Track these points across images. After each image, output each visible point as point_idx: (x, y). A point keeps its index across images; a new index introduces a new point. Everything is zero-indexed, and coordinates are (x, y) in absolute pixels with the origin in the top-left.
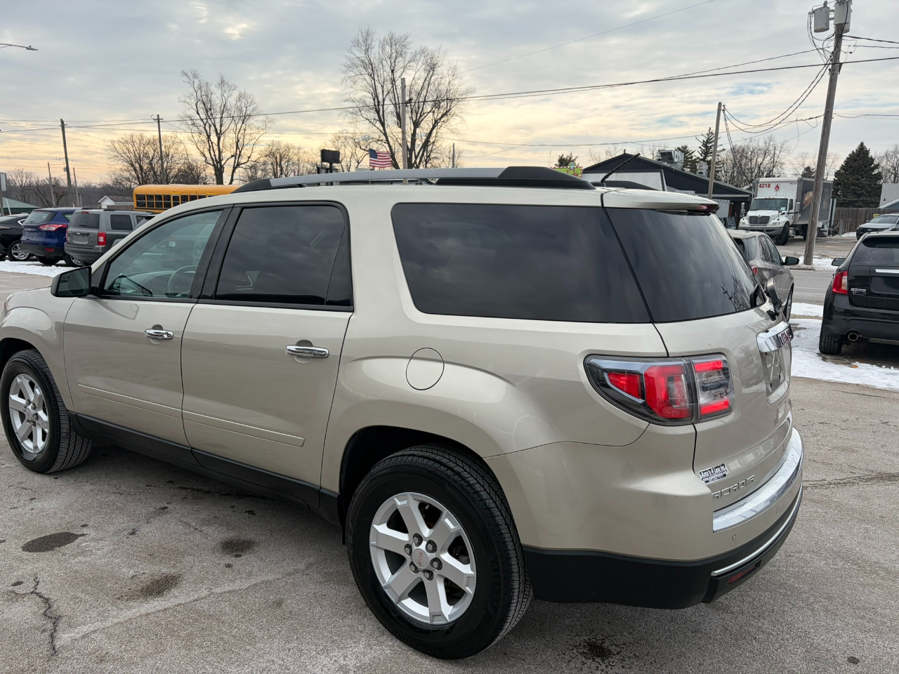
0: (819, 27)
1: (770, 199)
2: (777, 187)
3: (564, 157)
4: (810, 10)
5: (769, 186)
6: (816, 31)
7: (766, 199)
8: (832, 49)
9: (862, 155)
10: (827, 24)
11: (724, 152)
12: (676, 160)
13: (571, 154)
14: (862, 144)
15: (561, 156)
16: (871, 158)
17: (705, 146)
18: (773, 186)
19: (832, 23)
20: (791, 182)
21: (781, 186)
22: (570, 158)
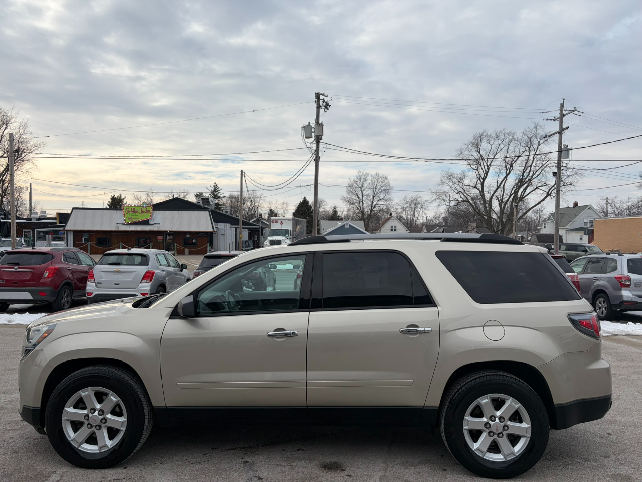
0: (308, 136)
1: (279, 230)
2: (282, 223)
3: (115, 197)
4: (302, 126)
5: (277, 222)
6: (306, 137)
7: (277, 230)
8: (315, 148)
9: (305, 205)
10: (312, 134)
11: (225, 198)
12: (211, 203)
13: (121, 195)
14: (305, 198)
15: (113, 195)
16: (310, 205)
17: (213, 194)
18: (279, 222)
19: (313, 134)
20: (289, 220)
21: (284, 222)
22: (120, 198)
